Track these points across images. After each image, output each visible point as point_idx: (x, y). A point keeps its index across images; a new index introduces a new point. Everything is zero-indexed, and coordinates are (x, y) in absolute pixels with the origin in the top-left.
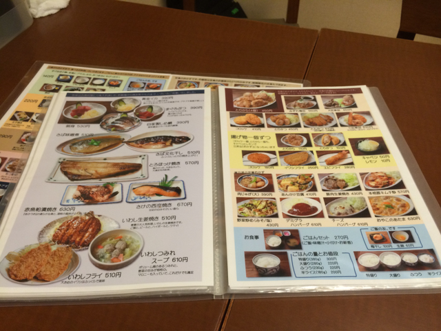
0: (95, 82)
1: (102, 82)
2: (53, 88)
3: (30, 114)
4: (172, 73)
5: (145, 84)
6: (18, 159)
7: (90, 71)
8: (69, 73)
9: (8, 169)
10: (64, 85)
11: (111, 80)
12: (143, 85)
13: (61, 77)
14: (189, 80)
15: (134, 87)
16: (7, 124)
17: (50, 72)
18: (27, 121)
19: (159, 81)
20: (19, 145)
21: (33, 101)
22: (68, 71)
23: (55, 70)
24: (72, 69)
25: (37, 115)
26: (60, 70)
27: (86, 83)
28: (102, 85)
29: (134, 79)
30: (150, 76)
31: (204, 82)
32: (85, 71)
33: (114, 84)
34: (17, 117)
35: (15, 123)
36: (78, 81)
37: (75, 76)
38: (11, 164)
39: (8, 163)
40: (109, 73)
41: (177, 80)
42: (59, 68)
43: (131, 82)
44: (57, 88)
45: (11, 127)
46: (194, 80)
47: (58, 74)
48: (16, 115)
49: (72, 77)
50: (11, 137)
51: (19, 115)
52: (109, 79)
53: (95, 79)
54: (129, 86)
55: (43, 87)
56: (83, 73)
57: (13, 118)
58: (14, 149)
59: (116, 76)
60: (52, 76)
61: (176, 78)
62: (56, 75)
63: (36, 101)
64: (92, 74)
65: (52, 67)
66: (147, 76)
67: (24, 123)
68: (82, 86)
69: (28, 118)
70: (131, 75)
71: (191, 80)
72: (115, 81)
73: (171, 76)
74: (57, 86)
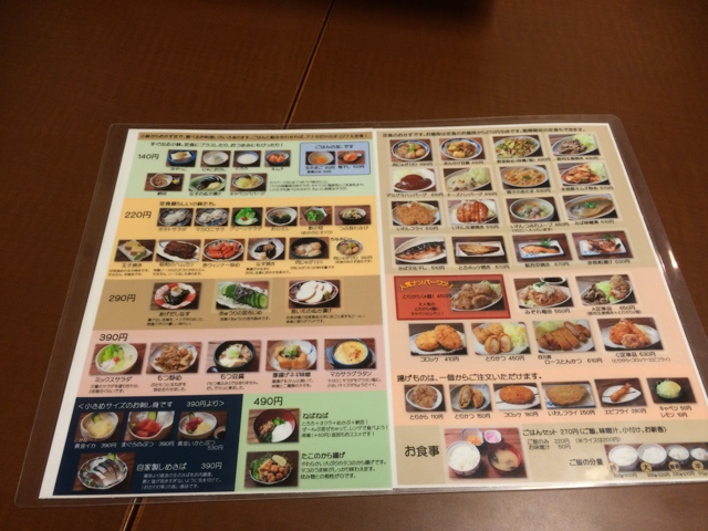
0: (243, 159)
1: (253, 159)
2: (169, 181)
3: (150, 244)
4: (374, 127)
5: (333, 153)
6: (169, 344)
7: (221, 137)
8: (184, 145)
9: (158, 368)
10: (188, 172)
11: (268, 153)
12: (330, 158)
13: (174, 157)
14: (408, 138)
15: (315, 162)
16: (113, 272)
17: (147, 147)
18: (149, 259)
19: (358, 145)
20: (156, 314)
21: (143, 215)
22: (183, 142)
23: (156, 141)
24: (188, 137)
25: (164, 244)
26: (166, 141)
27: (226, 164)
28: (257, 164)
29: (311, 146)
30: (336, 136)
31: (438, 138)
32: (212, 137)
33: (278, 160)
34: (128, 254)
35: (128, 267)
36: (210, 161)
37: (200, 150)
38: (158, 355)
39: (152, 355)
40: (259, 137)
41: (389, 139)
42: (161, 136)
43: (308, 154)
44: (176, 181)
45: (124, 277)
46: (419, 137)
47: (167, 149)
48: (123, 249)
49: (194, 153)
50: (132, 297)
51: (129, 249)
52: (263, 150)
53: (238, 154)
54: (307, 163)
55: (148, 180)
56: (210, 142)
57: (120, 257)
58: (151, 323)
59: (274, 142)
60: (157, 156)
61: (385, 135)
62: (163, 152)
63: (149, 214)
64: (229, 143)
65: (147, 136)
66: (330, 136)
67: (145, 265)
68: (219, 171)
69: (149, 252)
70: (301, 137)
71: (413, 137)
72: (277, 153)
73: (374, 131)
74: (175, 176)
